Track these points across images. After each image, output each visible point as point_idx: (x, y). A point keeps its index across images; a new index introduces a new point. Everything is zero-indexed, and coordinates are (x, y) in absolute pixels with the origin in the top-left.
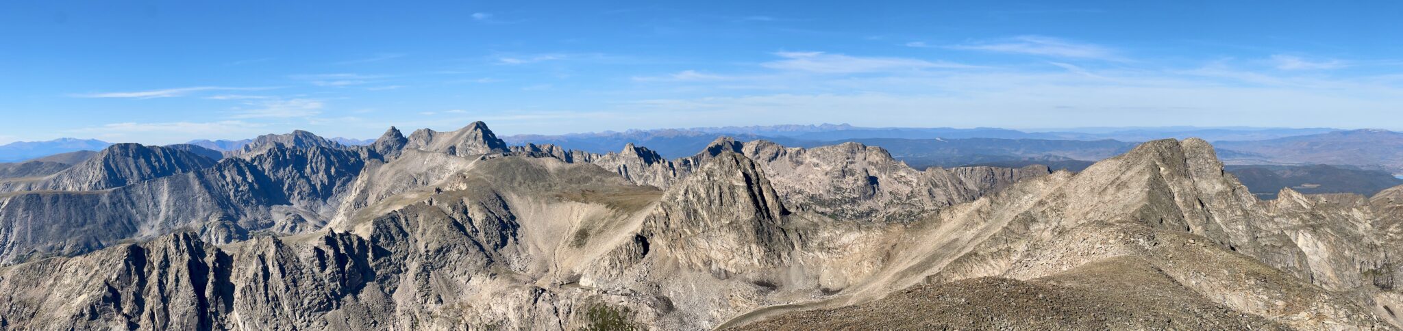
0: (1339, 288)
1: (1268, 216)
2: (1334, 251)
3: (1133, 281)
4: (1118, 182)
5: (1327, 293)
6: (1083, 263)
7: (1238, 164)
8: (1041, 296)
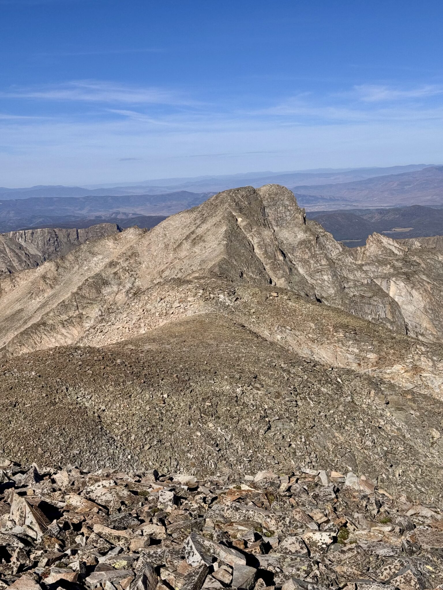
0: (438, 339)
1: (355, 264)
2: (431, 300)
3: (215, 339)
4: (194, 236)
5: (424, 345)
6: (161, 325)
7: (322, 210)
8: (119, 361)
